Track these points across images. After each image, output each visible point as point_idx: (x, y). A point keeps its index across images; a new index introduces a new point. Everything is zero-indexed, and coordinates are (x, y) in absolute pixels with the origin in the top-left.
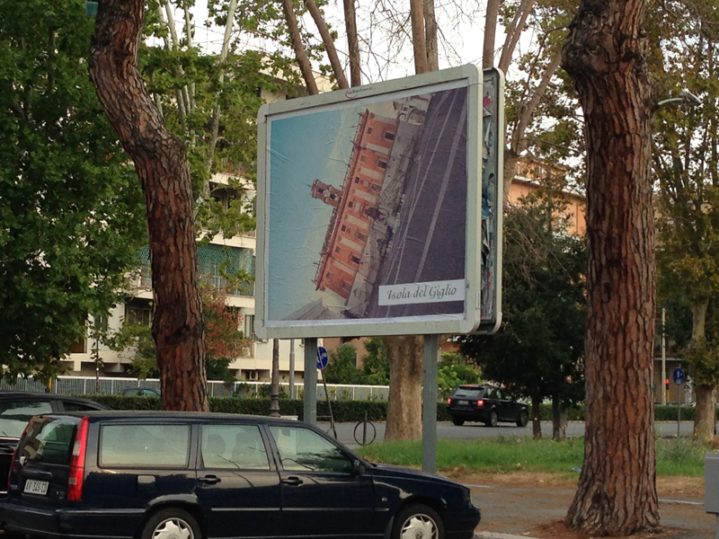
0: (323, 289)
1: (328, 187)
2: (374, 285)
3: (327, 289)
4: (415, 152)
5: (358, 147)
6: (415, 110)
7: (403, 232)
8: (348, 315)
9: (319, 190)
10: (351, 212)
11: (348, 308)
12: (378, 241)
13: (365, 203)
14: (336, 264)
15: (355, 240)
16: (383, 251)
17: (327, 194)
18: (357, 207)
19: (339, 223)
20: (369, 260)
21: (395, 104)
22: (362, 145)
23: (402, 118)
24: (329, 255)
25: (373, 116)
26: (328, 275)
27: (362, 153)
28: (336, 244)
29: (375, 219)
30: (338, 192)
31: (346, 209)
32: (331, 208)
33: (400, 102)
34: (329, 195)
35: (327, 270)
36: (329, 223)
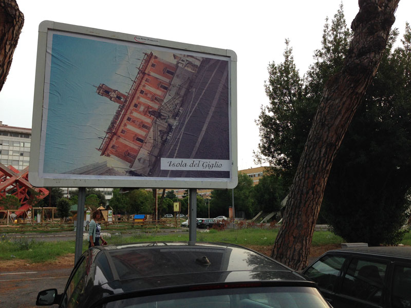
0: (108, 155)
1: (115, 91)
2: (156, 157)
3: (112, 156)
4: (190, 86)
5: (143, 72)
6: (190, 63)
7: (180, 129)
8: (132, 173)
9: (105, 91)
10: (136, 111)
11: (133, 169)
12: (160, 131)
13: (149, 107)
14: (121, 140)
15: (139, 128)
16: (165, 138)
17: (113, 95)
18: (142, 108)
19: (124, 115)
20: (152, 141)
21: (174, 56)
22: (146, 72)
23: (180, 65)
24: (115, 134)
25: (156, 57)
26: (113, 147)
27: (146, 77)
28: (122, 128)
29: (157, 118)
30: (124, 96)
31: (132, 107)
32: (117, 105)
33: (178, 55)
34: (115, 96)
35: (113, 143)
36: (115, 114)
